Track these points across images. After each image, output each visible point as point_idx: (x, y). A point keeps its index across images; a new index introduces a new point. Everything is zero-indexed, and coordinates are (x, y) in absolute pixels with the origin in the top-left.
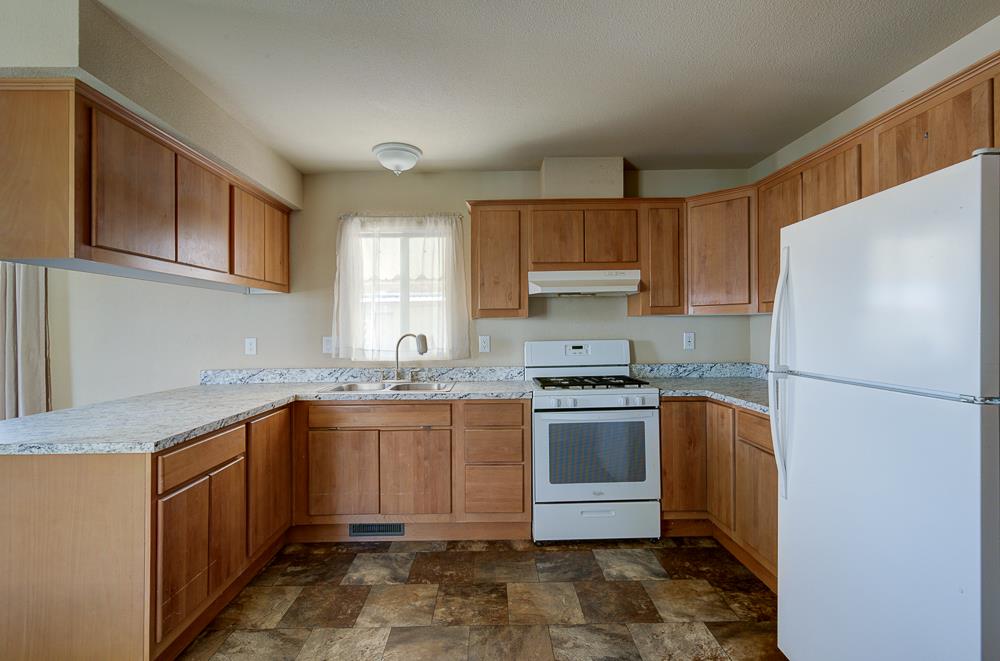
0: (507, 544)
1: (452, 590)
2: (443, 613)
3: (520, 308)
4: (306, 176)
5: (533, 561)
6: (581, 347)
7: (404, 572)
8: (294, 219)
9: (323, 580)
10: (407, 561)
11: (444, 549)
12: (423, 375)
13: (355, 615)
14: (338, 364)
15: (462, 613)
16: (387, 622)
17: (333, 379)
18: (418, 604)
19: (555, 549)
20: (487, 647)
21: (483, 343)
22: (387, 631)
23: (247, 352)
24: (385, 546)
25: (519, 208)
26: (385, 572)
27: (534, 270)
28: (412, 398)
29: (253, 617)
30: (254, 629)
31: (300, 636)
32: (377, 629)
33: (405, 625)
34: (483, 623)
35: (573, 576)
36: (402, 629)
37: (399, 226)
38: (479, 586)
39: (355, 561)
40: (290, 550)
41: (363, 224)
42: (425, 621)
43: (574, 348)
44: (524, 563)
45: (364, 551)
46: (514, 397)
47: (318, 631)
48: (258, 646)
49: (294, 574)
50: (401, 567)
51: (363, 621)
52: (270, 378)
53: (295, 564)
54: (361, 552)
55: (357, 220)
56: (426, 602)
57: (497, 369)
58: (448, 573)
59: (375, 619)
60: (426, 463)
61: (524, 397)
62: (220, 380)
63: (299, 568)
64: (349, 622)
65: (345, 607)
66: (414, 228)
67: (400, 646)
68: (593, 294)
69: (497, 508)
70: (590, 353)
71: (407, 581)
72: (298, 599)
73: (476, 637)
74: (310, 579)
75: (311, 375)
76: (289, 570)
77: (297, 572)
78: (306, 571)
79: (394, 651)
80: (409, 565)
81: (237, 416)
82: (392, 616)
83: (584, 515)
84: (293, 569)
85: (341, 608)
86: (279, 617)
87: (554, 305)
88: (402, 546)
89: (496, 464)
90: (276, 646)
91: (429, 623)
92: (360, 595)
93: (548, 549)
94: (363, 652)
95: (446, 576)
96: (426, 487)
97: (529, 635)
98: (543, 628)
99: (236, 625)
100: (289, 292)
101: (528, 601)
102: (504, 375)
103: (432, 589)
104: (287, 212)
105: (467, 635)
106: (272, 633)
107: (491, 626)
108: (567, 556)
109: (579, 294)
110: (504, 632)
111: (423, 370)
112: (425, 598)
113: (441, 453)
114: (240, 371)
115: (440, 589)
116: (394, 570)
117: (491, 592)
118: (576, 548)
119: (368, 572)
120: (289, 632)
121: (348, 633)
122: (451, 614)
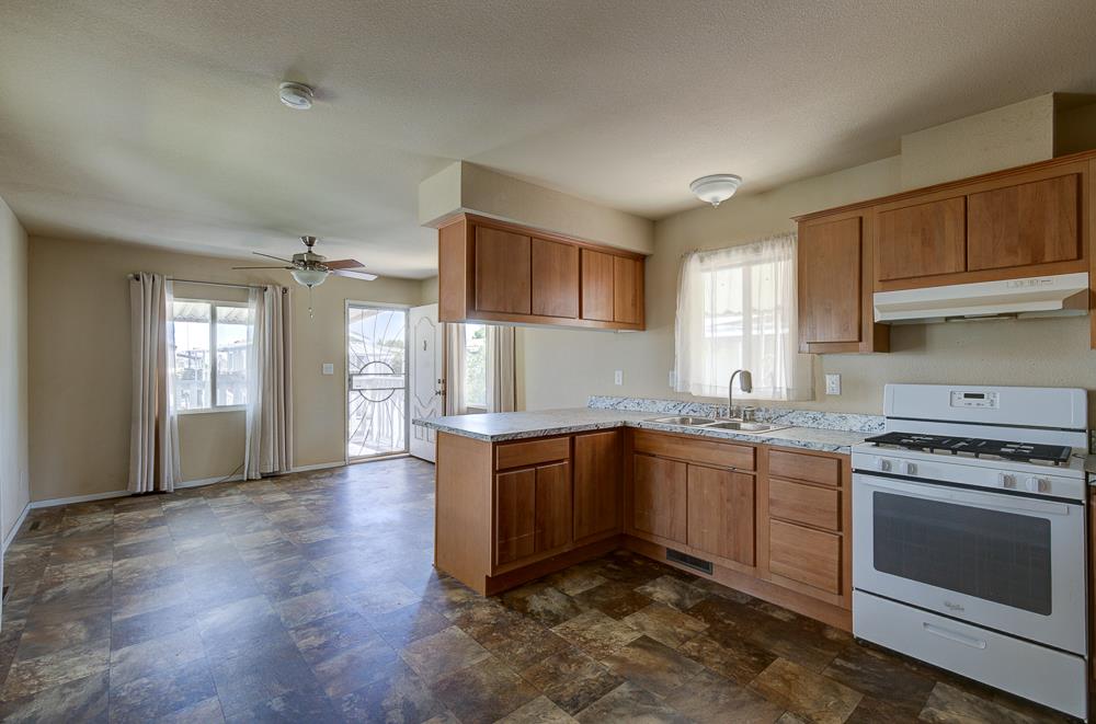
0: (820, 627)
1: (718, 636)
2: (693, 646)
3: (860, 340)
4: (655, 224)
5: (834, 654)
6: (982, 396)
7: (689, 604)
8: (649, 264)
9: (626, 582)
10: (701, 596)
11: (743, 602)
12: (760, 415)
13: (626, 614)
14: (684, 399)
15: (708, 655)
16: (643, 629)
17: (677, 412)
18: (679, 630)
19: (879, 657)
20: (706, 689)
21: (831, 383)
22: (639, 635)
23: (616, 383)
24: (692, 578)
25: (860, 213)
26: (674, 596)
27: (883, 290)
28: (715, 435)
29: (567, 584)
30: (562, 592)
31: (582, 608)
32: (633, 630)
33: (654, 638)
34: (721, 672)
35: (872, 690)
36: (650, 640)
37: (737, 256)
38: (746, 644)
39: (659, 580)
40: (621, 553)
41: (702, 260)
42: (673, 644)
43: (967, 396)
44: (820, 650)
45: (672, 575)
46: (826, 450)
47: (595, 611)
48: (557, 602)
49: (611, 570)
50: (690, 598)
51: (628, 620)
52: (630, 407)
53: (616, 564)
54: (669, 574)
55: (695, 256)
56: (686, 632)
57: (849, 416)
58: (727, 622)
59: (636, 624)
60: (729, 506)
61: (839, 451)
62: (599, 405)
63: (616, 567)
64: (618, 616)
65: (625, 605)
66: (750, 256)
67: (639, 649)
68: (1015, 315)
69: (804, 578)
70: (997, 406)
71: (686, 610)
72: (600, 586)
73: (704, 677)
74: (617, 577)
75: (660, 406)
76: (610, 565)
77: (614, 570)
78: (618, 571)
79: (632, 650)
80: (698, 601)
81: (560, 429)
82: (652, 628)
83: (929, 630)
84: (613, 567)
85: (620, 605)
86: (580, 591)
87: (937, 334)
88: (706, 584)
89: (807, 526)
90: (565, 607)
91: (675, 647)
92: (643, 603)
93: (870, 653)
94: (611, 638)
95: (723, 623)
96: (729, 530)
97: (757, 705)
98: (779, 708)
99: (554, 584)
100: (644, 330)
101: (787, 682)
102: (860, 425)
103: (701, 626)
104: (640, 259)
105: (697, 672)
106: (570, 599)
107: (725, 678)
108: (889, 670)
109: (962, 317)
110: (733, 689)
111: (759, 410)
112: (688, 629)
113: (743, 498)
114: (612, 398)
115: (707, 630)
116: (683, 598)
117: (754, 655)
118: (915, 669)
119: (662, 592)
120: (578, 603)
121: (611, 622)
122: (699, 651)
